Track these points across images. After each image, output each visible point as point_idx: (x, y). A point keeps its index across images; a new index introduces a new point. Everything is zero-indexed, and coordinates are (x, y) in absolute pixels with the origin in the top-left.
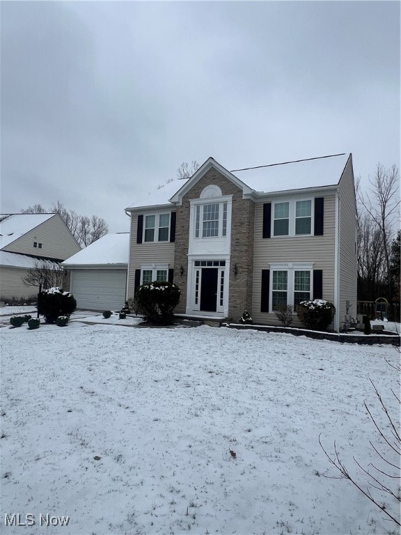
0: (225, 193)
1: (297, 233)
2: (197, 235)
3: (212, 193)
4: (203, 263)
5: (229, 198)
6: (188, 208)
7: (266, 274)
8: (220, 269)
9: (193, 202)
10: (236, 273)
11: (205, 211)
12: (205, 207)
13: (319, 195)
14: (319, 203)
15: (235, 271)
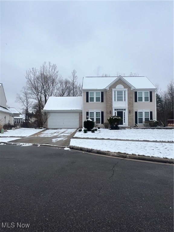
0: (125, 87)
1: (145, 101)
2: (115, 100)
3: (120, 87)
4: (118, 110)
5: (126, 89)
6: (112, 91)
7: (136, 113)
8: (124, 111)
9: (113, 90)
10: (130, 113)
11: (117, 93)
12: (117, 91)
13: (151, 91)
14: (151, 93)
15: (130, 112)
